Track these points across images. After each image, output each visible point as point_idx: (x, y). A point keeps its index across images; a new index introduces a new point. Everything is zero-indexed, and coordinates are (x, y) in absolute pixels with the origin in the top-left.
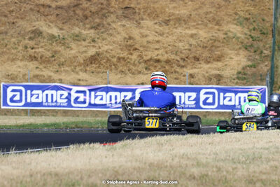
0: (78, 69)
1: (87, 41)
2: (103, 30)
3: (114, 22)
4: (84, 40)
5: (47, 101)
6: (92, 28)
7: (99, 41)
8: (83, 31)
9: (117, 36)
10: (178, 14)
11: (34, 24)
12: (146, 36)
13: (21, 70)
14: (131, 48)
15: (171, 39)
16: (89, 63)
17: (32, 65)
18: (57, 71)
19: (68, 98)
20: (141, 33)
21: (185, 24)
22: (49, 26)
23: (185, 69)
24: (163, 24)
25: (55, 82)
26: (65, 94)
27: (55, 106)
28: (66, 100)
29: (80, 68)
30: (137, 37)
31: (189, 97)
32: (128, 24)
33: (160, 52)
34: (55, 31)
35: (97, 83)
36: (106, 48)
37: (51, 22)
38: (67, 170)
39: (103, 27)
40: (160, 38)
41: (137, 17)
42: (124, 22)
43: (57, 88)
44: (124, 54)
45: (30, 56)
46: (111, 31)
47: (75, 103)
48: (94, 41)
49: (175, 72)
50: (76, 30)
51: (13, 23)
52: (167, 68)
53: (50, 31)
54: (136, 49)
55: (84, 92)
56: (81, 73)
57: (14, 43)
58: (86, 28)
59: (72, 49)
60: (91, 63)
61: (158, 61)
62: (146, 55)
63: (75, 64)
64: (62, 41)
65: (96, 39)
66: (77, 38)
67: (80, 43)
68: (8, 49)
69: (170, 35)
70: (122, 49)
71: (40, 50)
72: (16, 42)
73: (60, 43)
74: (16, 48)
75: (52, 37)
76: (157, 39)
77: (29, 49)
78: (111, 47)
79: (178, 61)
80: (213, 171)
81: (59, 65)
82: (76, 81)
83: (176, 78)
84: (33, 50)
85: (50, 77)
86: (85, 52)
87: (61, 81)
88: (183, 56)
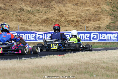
0: (39, 25)
1: (43, 13)
2: (49, 8)
3: (54, 4)
4: (42, 12)
5: (26, 38)
6: (45, 7)
7: (48, 12)
8: (41, 9)
9: (55, 10)
10: (81, 1)
11: (20, 5)
12: (68, 10)
13: (15, 25)
14: (62, 16)
15: (78, 12)
16: (44, 22)
17: (19, 23)
18: (30, 26)
19: (35, 37)
20: (65, 9)
21: (84, 5)
22: (27, 6)
23: (84, 24)
24: (75, 5)
25: (29, 30)
26: (34, 35)
27: (29, 41)
28: (34, 38)
29: (40, 24)
30: (64, 11)
31: (87, 36)
32: (60, 5)
33: (74, 17)
34: (29, 9)
35: (47, 31)
36: (51, 15)
37: (27, 5)
38: (50, 65)
39: (50, 6)
40: (74, 11)
41: (64, 2)
42: (58, 4)
43: (31, 33)
44: (59, 18)
45: (19, 19)
46: (53, 9)
47: (38, 39)
48: (46, 13)
49: (80, 26)
50: (38, 8)
51: (11, 5)
52: (77, 24)
53: (27, 9)
54: (64, 16)
55: (42, 35)
56: (40, 26)
57: (12, 14)
58: (42, 7)
59: (36, 16)
60: (45, 22)
61: (73, 21)
62: (68, 19)
63: (38, 23)
64: (32, 13)
65: (47, 12)
66: (38, 11)
67: (40, 14)
68: (9, 17)
69: (78, 10)
70: (57, 16)
71: (23, 17)
72: (13, 13)
73: (31, 14)
74: (13, 16)
75: (28, 11)
76: (72, 11)
77: (18, 17)
78: (53, 15)
79: (82, 21)
80: (110, 65)
81: (31, 23)
82: (38, 30)
83: (80, 28)
84: (20, 17)
85: (27, 28)
86: (42, 17)
87: (32, 30)
88: (84, 19)
